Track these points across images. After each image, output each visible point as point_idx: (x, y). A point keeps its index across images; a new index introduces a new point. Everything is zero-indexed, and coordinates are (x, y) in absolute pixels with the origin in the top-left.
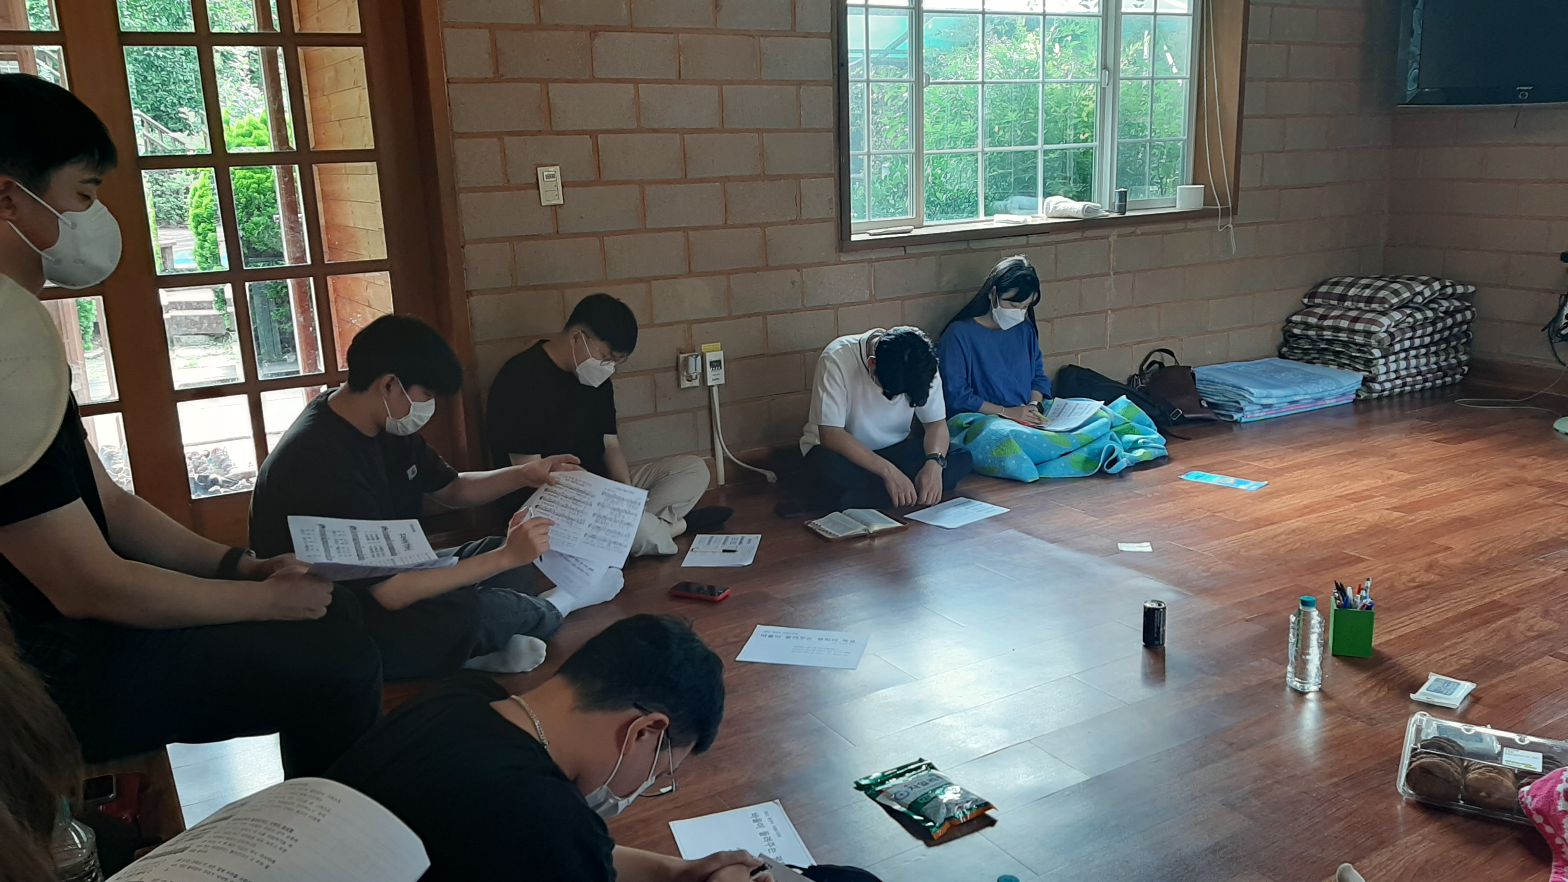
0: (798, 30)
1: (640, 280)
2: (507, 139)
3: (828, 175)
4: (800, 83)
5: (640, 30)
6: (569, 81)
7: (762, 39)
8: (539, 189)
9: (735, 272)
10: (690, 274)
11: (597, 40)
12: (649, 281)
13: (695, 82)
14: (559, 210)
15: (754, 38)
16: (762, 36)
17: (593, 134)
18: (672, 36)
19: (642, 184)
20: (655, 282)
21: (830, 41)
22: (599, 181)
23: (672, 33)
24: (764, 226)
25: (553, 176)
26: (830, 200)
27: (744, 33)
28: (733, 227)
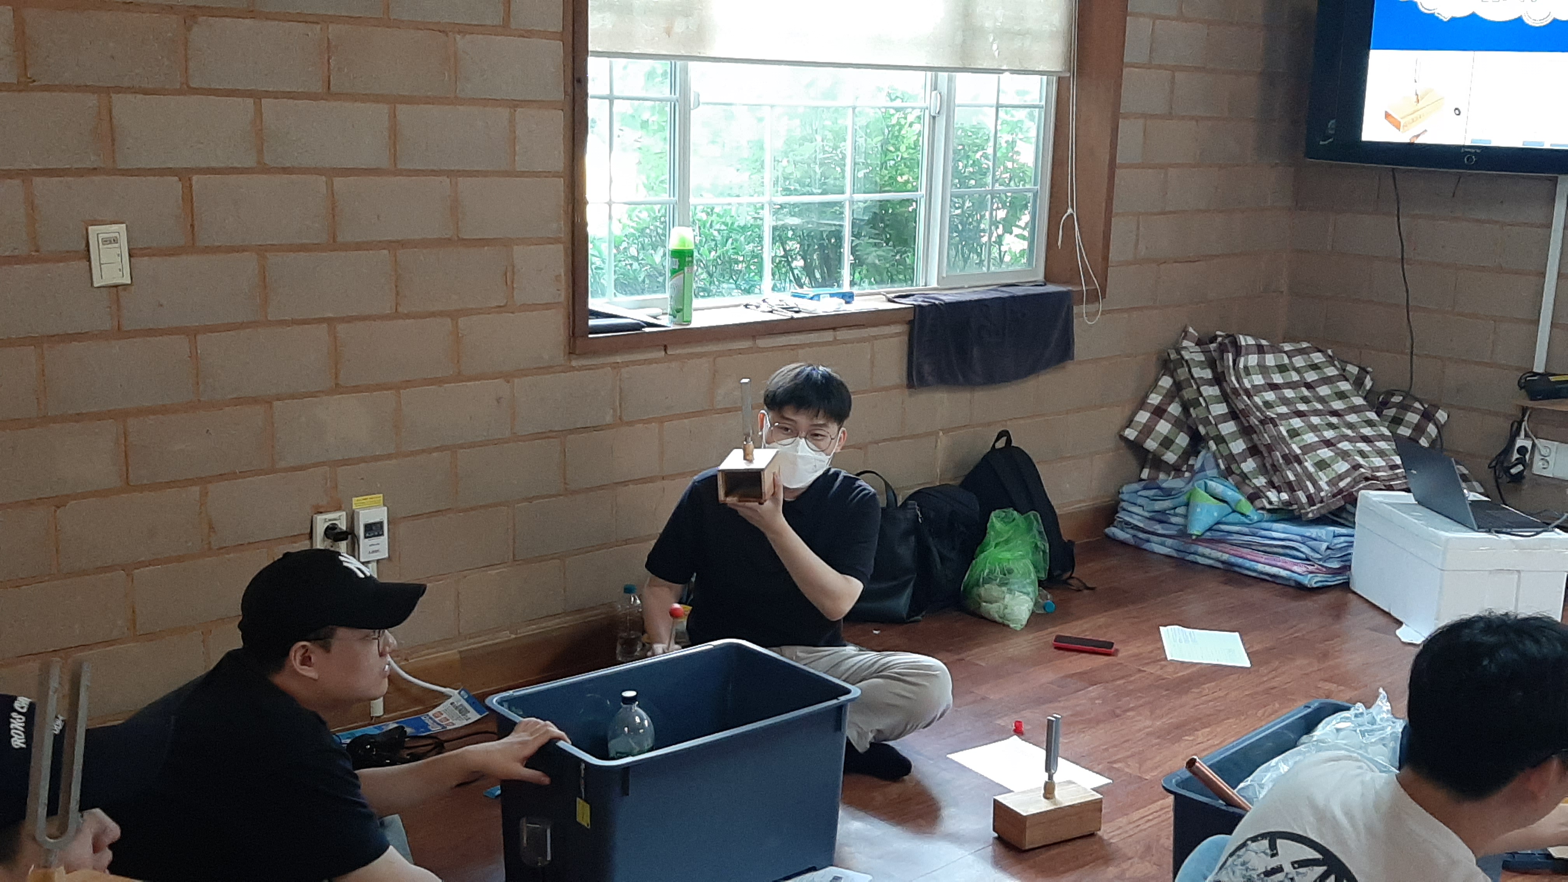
0: (513, 26)
1: (255, 401)
2: (38, 180)
3: (557, 241)
4: (515, 104)
5: (268, 17)
6: (146, 92)
7: (458, 37)
8: (89, 260)
9: (408, 384)
10: (338, 389)
11: (195, 29)
12: (270, 403)
13: (353, 97)
14: (122, 293)
15: (447, 35)
16: (459, 32)
17: (184, 175)
18: (319, 27)
19: (262, 250)
20: (279, 403)
21: (561, 43)
22: (191, 247)
23: (318, 23)
24: (454, 315)
25: (115, 241)
26: (558, 277)
27: (431, 27)
28: (408, 316)
